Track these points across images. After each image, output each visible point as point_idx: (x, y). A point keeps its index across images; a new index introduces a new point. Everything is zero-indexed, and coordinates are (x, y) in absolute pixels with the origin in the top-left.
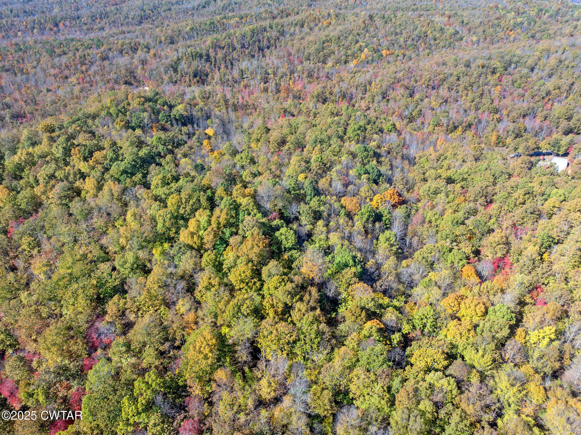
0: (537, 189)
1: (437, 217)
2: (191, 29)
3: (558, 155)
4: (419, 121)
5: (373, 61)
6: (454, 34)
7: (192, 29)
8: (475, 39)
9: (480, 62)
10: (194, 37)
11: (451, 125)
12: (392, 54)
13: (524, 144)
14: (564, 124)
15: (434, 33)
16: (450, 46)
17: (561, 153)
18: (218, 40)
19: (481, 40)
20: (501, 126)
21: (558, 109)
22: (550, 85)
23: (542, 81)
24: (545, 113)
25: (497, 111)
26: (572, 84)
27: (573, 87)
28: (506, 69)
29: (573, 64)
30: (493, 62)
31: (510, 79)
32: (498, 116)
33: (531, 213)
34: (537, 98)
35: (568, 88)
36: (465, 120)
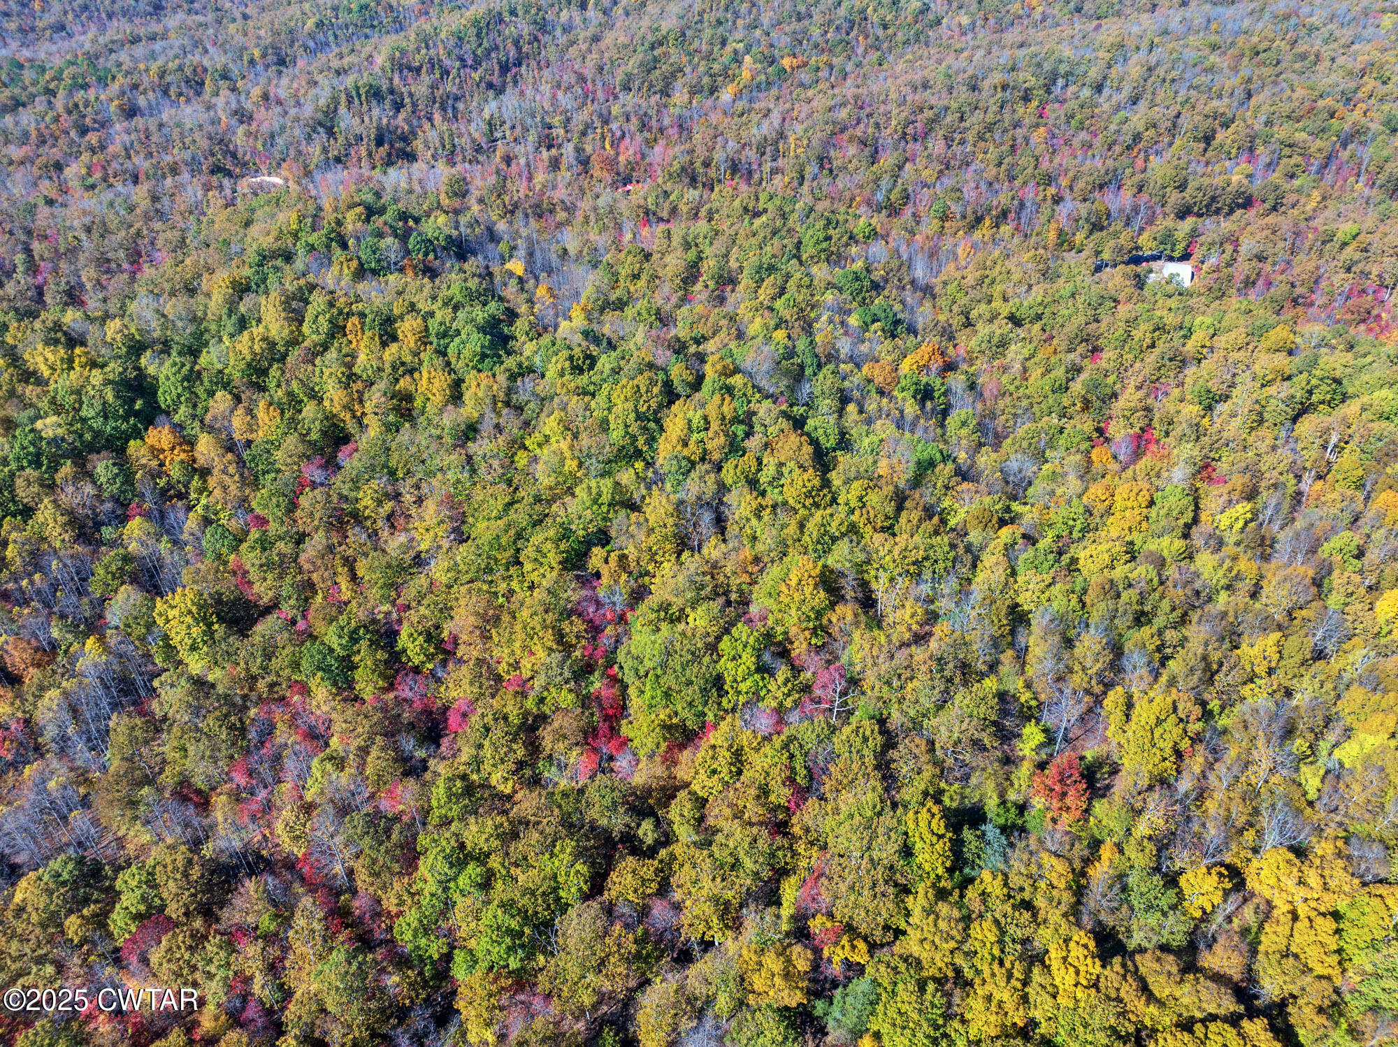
0: (1170, 320)
1: (1017, 383)
2: (317, 26)
3: (1171, 259)
4: (908, 211)
5: (768, 84)
6: (922, 12)
7: (320, 24)
8: (965, 20)
9: (997, 77)
10: (327, 44)
11: (970, 217)
12: (805, 64)
13: (1112, 243)
14: (1174, 197)
15: (882, 11)
16: (917, 40)
17: (1176, 254)
18: (404, 53)
19: (979, 23)
20: (1063, 210)
21: (1159, 168)
22: (1137, 119)
23: (1122, 114)
24: (1138, 177)
25: (1049, 180)
26: (1178, 115)
27: (1180, 121)
28: (1049, 92)
29: (1174, 74)
30: (1022, 76)
31: (1062, 113)
32: (1052, 190)
33: (1171, 360)
34: (1117, 149)
35: (1169, 124)
36: (995, 203)
